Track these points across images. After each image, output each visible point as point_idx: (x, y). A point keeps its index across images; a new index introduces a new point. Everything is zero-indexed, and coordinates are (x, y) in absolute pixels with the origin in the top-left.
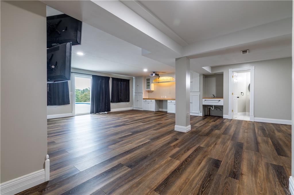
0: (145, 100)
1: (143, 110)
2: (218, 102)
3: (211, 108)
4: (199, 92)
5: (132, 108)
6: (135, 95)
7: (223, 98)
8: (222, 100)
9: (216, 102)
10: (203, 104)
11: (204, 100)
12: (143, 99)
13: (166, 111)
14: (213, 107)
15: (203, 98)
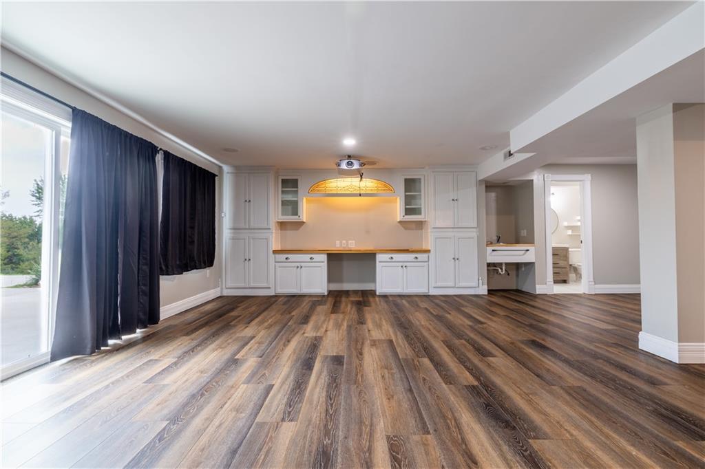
0: (282, 257)
1: (273, 294)
2: (524, 254)
3: (500, 270)
4: (475, 230)
5: (219, 289)
6: (234, 239)
7: (534, 243)
8: (532, 248)
9: (520, 255)
10: (488, 262)
11: (489, 249)
12: (275, 252)
13: (373, 289)
14: (504, 268)
15: (487, 245)
